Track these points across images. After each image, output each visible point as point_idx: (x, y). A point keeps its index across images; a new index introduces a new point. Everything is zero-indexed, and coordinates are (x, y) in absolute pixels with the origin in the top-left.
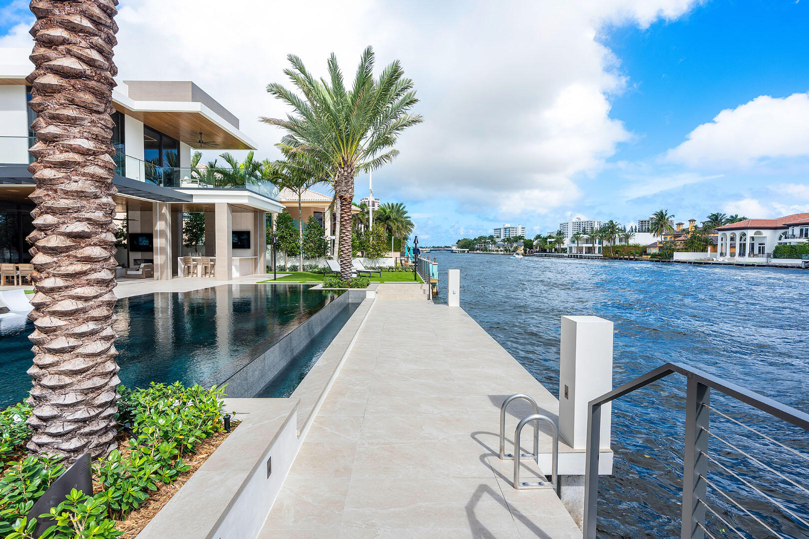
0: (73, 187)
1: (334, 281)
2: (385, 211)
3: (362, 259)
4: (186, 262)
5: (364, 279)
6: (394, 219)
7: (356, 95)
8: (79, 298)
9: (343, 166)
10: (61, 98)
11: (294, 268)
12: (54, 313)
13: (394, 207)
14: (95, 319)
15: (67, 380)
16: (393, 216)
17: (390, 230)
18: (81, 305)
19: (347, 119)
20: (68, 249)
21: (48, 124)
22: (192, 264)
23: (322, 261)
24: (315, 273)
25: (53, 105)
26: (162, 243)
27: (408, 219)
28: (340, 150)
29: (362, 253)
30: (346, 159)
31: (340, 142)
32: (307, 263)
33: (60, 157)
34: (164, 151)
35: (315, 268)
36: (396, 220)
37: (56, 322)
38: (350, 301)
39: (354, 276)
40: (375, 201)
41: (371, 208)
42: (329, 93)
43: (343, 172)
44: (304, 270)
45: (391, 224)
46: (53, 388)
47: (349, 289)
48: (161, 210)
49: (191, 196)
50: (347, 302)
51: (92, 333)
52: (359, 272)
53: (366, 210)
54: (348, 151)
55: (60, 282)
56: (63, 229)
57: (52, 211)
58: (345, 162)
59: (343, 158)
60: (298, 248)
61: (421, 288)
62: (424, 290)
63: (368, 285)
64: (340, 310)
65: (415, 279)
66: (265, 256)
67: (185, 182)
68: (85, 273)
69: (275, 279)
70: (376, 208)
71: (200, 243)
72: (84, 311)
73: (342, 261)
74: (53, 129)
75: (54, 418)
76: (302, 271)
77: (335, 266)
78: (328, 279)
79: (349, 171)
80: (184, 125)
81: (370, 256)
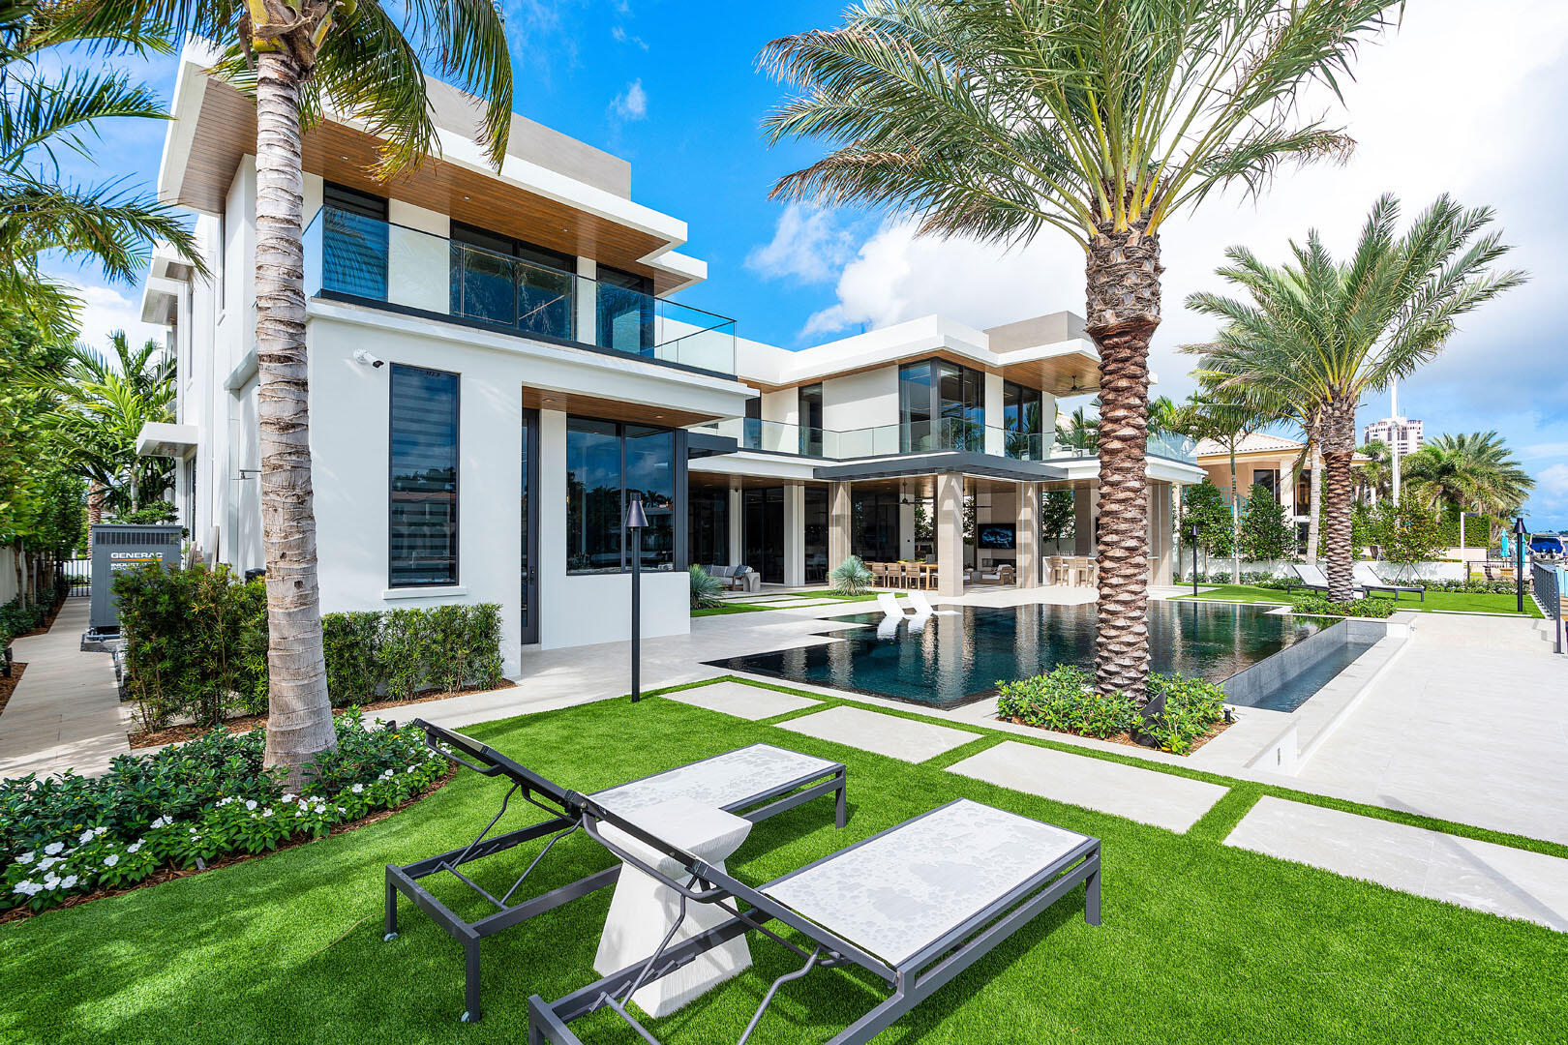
0: (1129, 515)
1: (1313, 602)
2: (1437, 456)
3: (1374, 564)
4: (1053, 564)
5: (1380, 603)
6: (1465, 470)
7: (1358, 277)
8: (1132, 592)
9: (1330, 401)
10: (1122, 455)
11: (1223, 579)
12: (1117, 602)
13: (1467, 443)
14: (1140, 608)
15: (1125, 649)
16: (1459, 463)
17: (1452, 498)
18: (1134, 597)
19: (1341, 321)
20: (1127, 558)
21: (1113, 474)
22: (1061, 567)
23: (1281, 566)
24: (1266, 586)
25: (1118, 462)
26: (1026, 537)
27: (1515, 468)
28: (1325, 374)
29: (1374, 549)
30: (1337, 387)
31: (1324, 361)
32: (1248, 569)
33: (1122, 496)
34: (1025, 406)
35: (1265, 578)
36: (1472, 472)
37: (1119, 608)
38: (1350, 638)
39: (1359, 596)
40: (1409, 425)
41: (1395, 452)
42: (1301, 285)
43: (1330, 411)
44: (1242, 582)
45: (1456, 482)
46: (1117, 653)
47: (1348, 618)
48: (1026, 493)
49: (1066, 471)
50: (1344, 640)
51: (1139, 618)
52: (1369, 589)
53: (1382, 456)
54: (1342, 374)
55: (1121, 581)
56: (1123, 544)
57: (1116, 532)
58: (1335, 395)
59: (1331, 388)
60: (1231, 542)
61: (1534, 628)
62: (1544, 633)
63: (1390, 614)
64: (1332, 650)
65: (1520, 609)
66: (1171, 557)
67: (1054, 452)
68: (1135, 575)
69: (1195, 595)
70: (1413, 449)
71: (1063, 535)
72: (1133, 601)
73: (1330, 568)
74: (1116, 478)
75: (1117, 673)
76: (1238, 582)
77: (1313, 573)
78: (1303, 600)
79: (1345, 408)
80: (1048, 371)
81: (1394, 556)
